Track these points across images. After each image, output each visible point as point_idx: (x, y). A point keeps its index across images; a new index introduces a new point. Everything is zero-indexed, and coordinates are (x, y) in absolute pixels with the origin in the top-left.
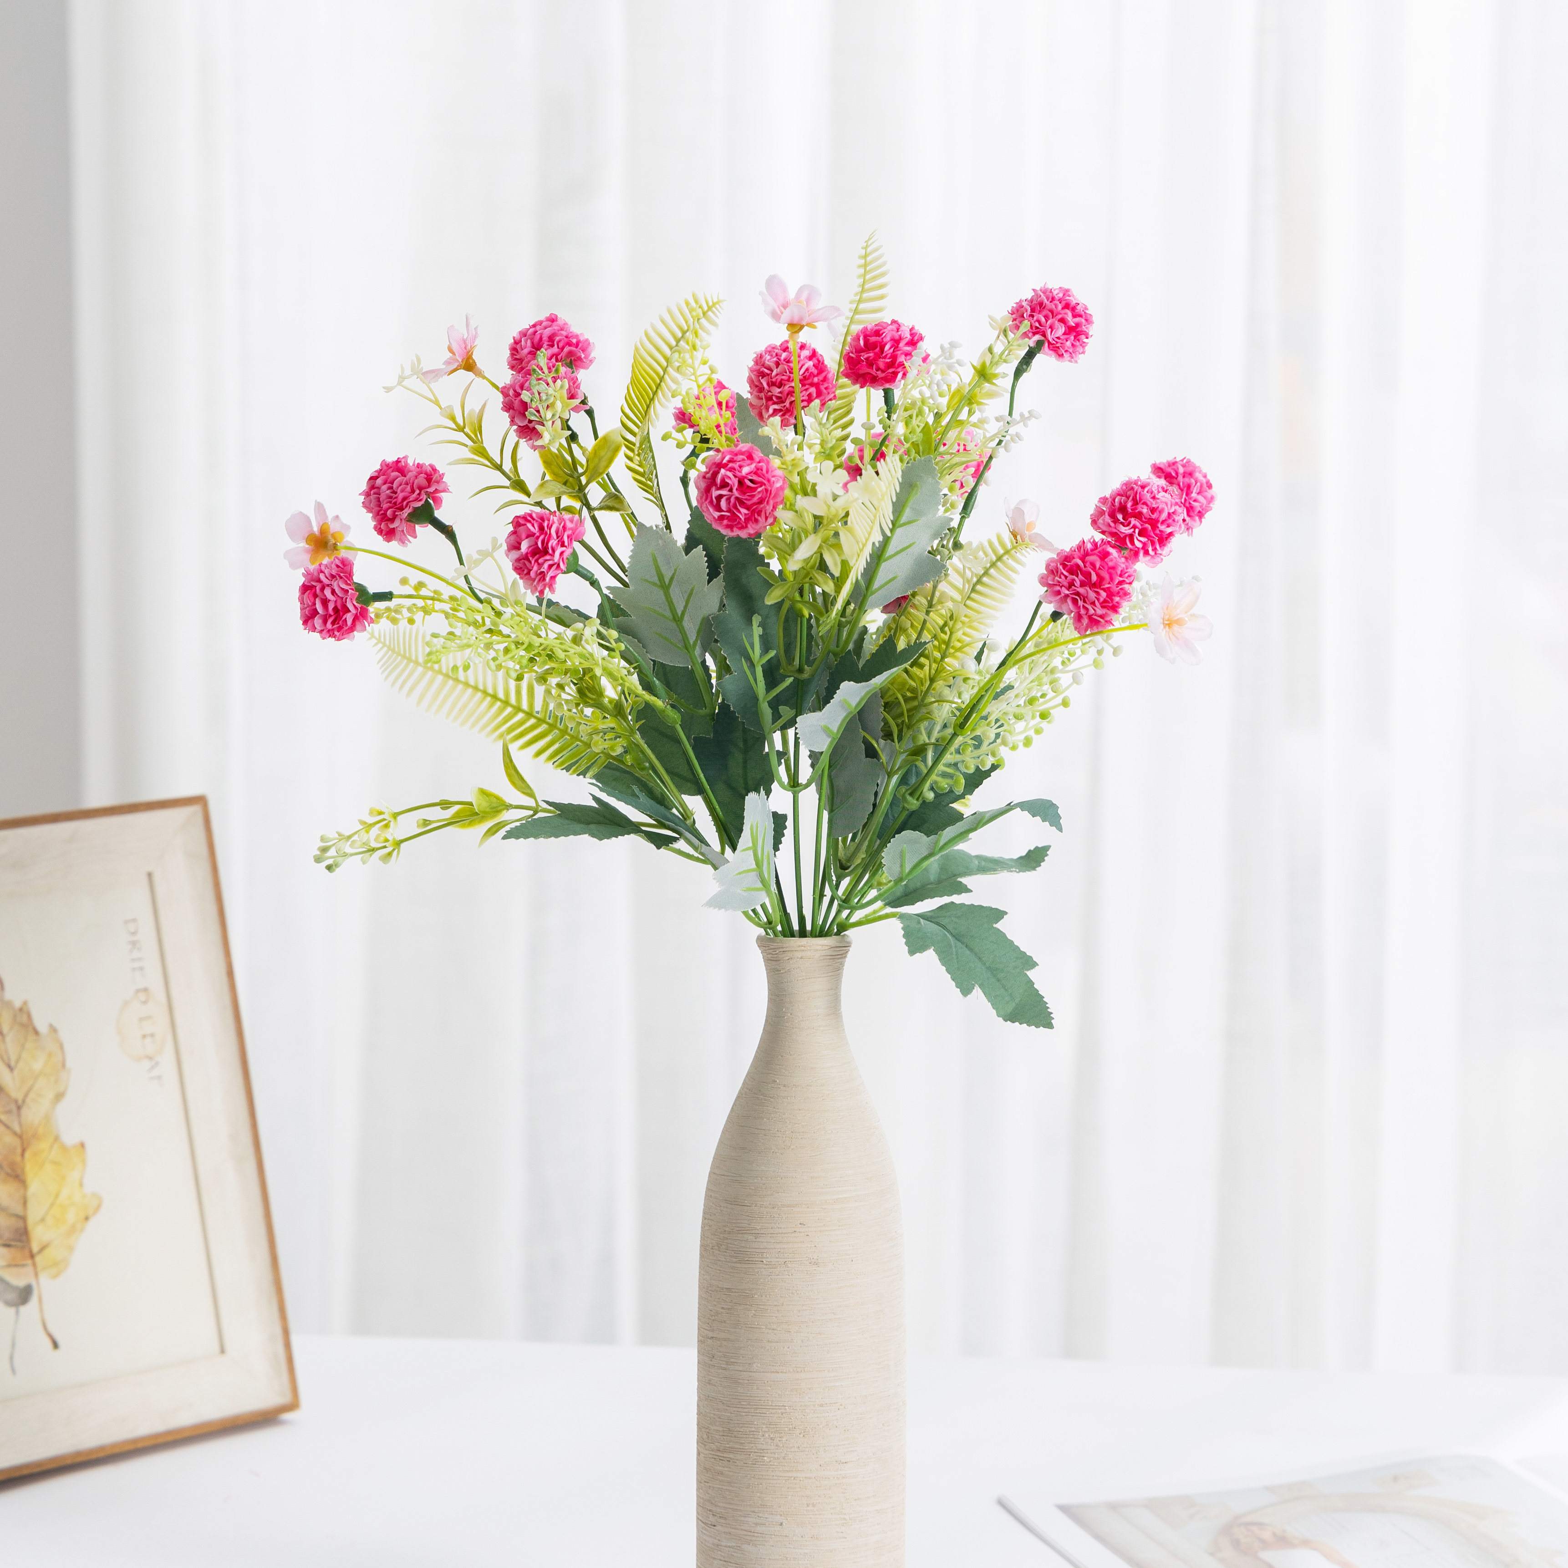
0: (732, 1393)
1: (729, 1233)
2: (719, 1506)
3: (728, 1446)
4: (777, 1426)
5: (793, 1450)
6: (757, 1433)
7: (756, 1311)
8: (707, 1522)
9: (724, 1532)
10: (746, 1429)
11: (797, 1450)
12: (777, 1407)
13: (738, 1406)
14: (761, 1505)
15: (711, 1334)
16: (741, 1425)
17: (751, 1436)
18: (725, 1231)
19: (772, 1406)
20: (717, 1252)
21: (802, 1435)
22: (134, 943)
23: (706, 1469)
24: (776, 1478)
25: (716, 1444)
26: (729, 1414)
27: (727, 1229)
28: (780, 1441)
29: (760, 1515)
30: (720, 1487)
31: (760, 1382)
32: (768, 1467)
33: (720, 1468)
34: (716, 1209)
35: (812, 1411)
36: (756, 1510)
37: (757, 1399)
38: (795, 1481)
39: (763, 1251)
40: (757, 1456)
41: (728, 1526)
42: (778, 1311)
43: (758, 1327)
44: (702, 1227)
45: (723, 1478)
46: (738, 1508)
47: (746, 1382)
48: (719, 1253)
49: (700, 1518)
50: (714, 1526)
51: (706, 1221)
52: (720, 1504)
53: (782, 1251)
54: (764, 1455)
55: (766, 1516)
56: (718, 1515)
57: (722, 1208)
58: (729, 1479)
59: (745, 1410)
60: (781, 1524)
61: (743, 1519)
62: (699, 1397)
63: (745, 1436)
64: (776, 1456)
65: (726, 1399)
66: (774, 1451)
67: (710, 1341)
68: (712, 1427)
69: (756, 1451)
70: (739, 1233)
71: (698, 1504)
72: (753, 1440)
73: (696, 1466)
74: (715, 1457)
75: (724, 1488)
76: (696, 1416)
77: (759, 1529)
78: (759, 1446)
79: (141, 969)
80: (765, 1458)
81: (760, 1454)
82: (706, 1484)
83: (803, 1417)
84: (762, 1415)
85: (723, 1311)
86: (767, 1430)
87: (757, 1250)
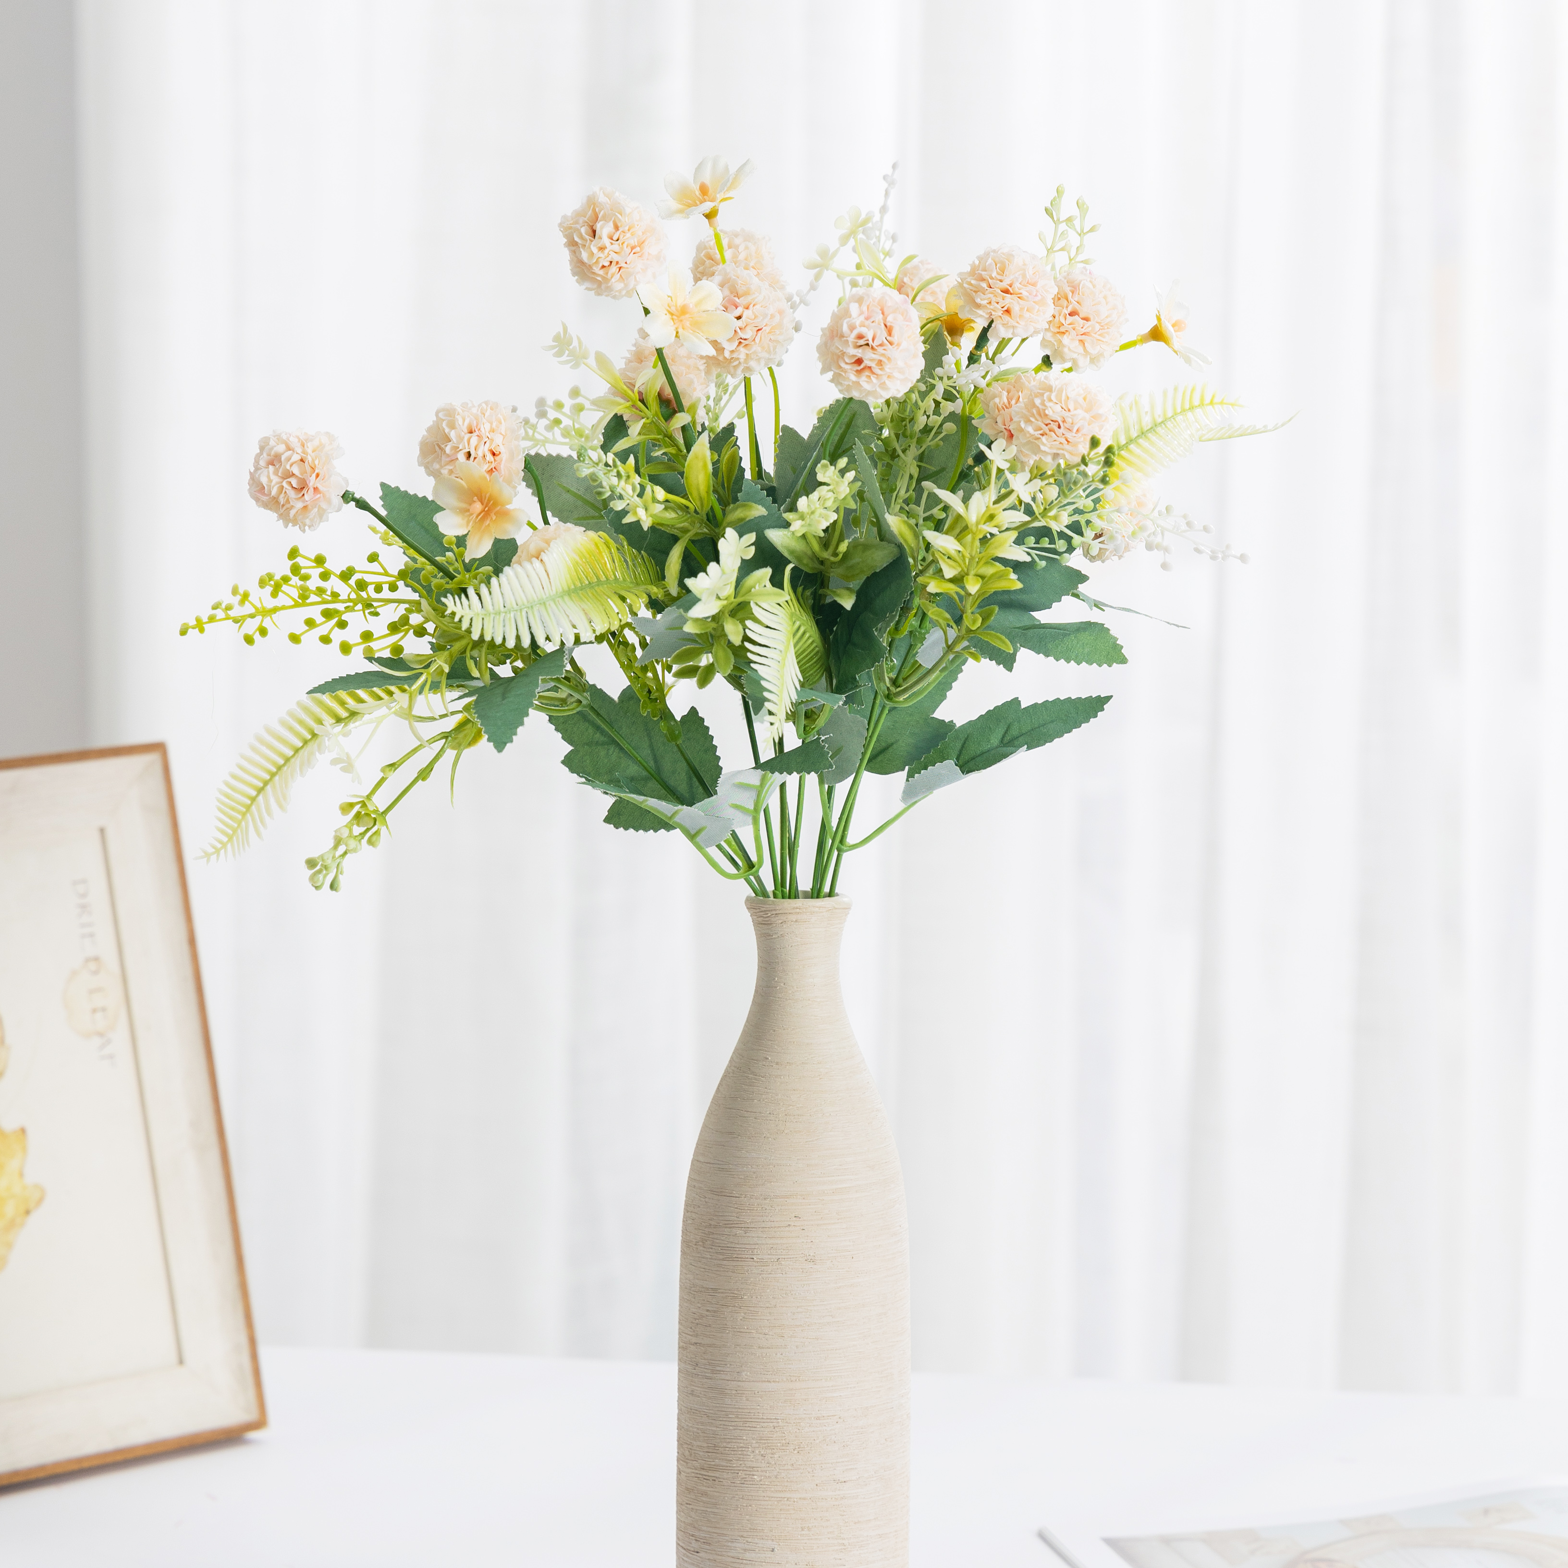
0: (718, 1405)
1: (715, 1227)
2: (703, 1531)
3: (713, 1463)
4: (769, 1441)
5: (786, 1468)
6: (747, 1449)
7: (745, 1313)
8: (689, 1548)
9: (709, 1559)
10: (733, 1444)
11: (790, 1467)
12: (769, 1421)
13: (724, 1419)
14: (751, 1529)
15: (694, 1340)
16: (728, 1440)
17: (740, 1452)
18: (711, 1225)
19: (763, 1419)
20: (702, 1248)
21: (796, 1452)
22: (83, 907)
23: (687, 1489)
24: (767, 1499)
25: (699, 1461)
26: (715, 1429)
27: (713, 1223)
28: (771, 1457)
29: (750, 1540)
30: (705, 1509)
31: (750, 1392)
32: (758, 1486)
33: (705, 1488)
34: (701, 1201)
35: (808, 1425)
36: (745, 1534)
37: (746, 1411)
38: (789, 1503)
39: (753, 1247)
40: (746, 1475)
41: (713, 1552)
42: (770, 1313)
43: (747, 1331)
44: (683, 1221)
45: (708, 1500)
46: (725, 1532)
47: (734, 1392)
48: (705, 1249)
49: (681, 1544)
50: (698, 1552)
51: (689, 1214)
52: (704, 1528)
53: (775, 1246)
54: (754, 1473)
55: (756, 1541)
56: (702, 1541)
57: (707, 1200)
58: (713, 1501)
59: (733, 1424)
60: (773, 1550)
61: (730, 1544)
62: (680, 1410)
63: (732, 1453)
64: (767, 1475)
65: (711, 1411)
66: (765, 1469)
67: (693, 1348)
68: (694, 1442)
69: (745, 1468)
70: (726, 1227)
71: (679, 1529)
72: (742, 1456)
73: (675, 1487)
74: (698, 1476)
75: (708, 1510)
76: (677, 1431)
77: (748, 1555)
78: (749, 1464)
79: (91, 935)
80: (755, 1477)
81: (749, 1473)
82: (688, 1506)
83: (798, 1431)
84: (752, 1429)
85: (708, 1313)
86: (757, 1445)
87: (747, 1246)
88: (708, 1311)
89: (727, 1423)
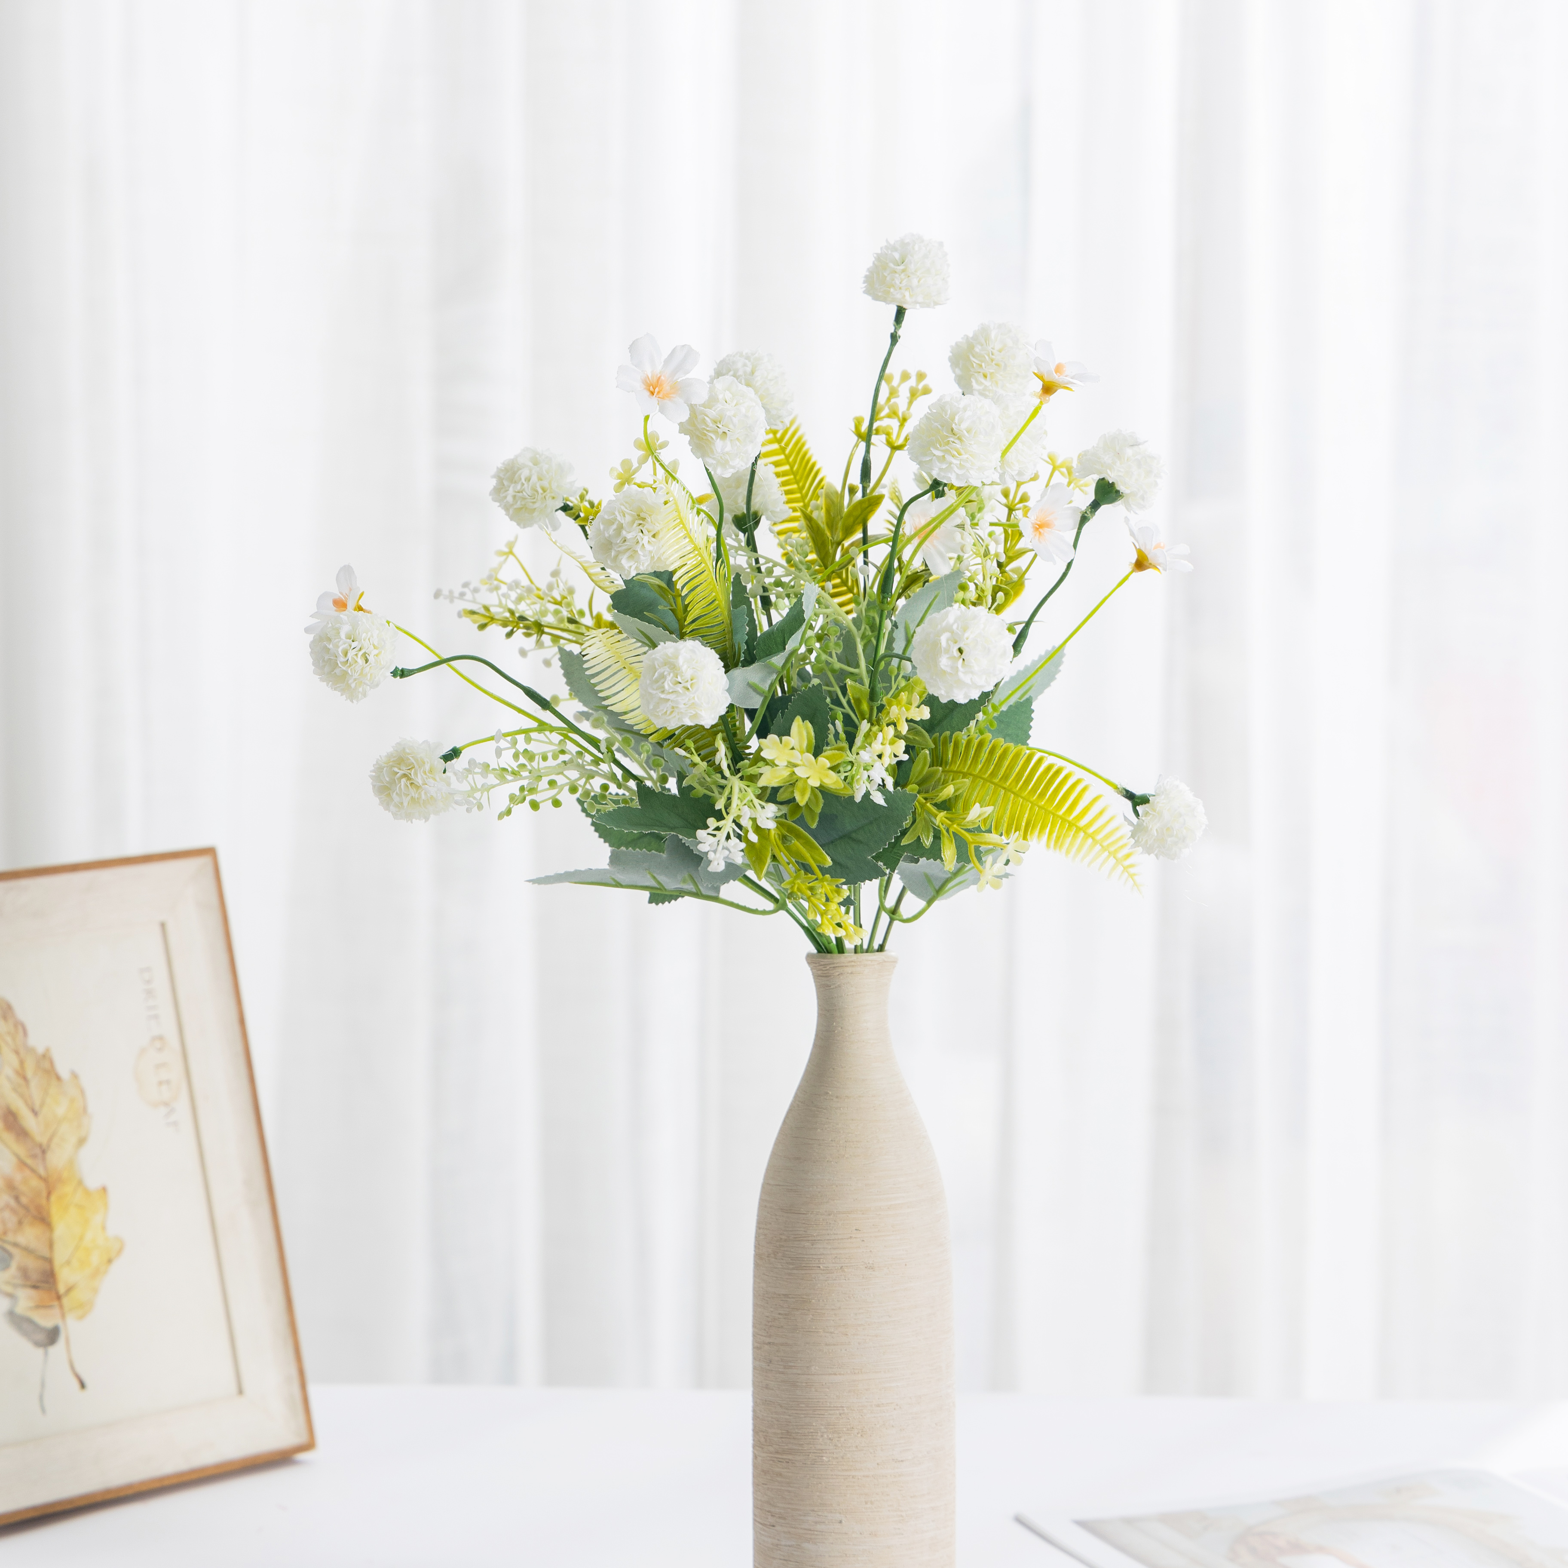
0: (792, 1397)
1: (786, 1240)
2: (777, 1507)
3: (787, 1448)
4: (835, 1427)
5: (851, 1449)
6: (816, 1434)
7: (813, 1315)
8: (765, 1523)
9: (784, 1532)
10: (804, 1430)
11: (855, 1449)
12: (835, 1409)
13: (796, 1408)
14: (820, 1504)
15: (768, 1340)
16: (800, 1427)
17: (810, 1437)
18: (781, 1239)
19: (830, 1407)
20: (773, 1260)
21: (859, 1435)
23: (763, 1471)
24: (835, 1477)
25: (774, 1446)
26: (788, 1417)
27: (783, 1235)
28: (838, 1441)
29: (820, 1514)
30: (780, 1488)
31: (818, 1384)
32: (826, 1466)
33: (780, 1470)
34: (772, 1215)
35: (870, 1412)
36: (816, 1509)
37: (815, 1400)
38: (854, 1480)
39: (819, 1257)
40: (816, 1456)
41: (787, 1525)
42: (835, 1314)
43: (816, 1330)
45: (783, 1480)
46: (797, 1508)
47: (804, 1384)
48: (776, 1259)
49: (758, 1520)
50: (774, 1526)
51: (760, 1230)
52: (779, 1505)
53: (839, 1256)
54: (823, 1455)
55: (826, 1514)
56: (777, 1516)
57: (775, 1217)
58: (788, 1480)
59: (804, 1412)
60: (841, 1522)
61: (802, 1518)
62: (754, 1402)
63: (804, 1438)
64: (835, 1456)
65: (785, 1402)
66: (833, 1451)
67: (766, 1347)
68: (767, 1430)
69: (815, 1451)
70: (796, 1240)
71: (755, 1506)
72: (812, 1440)
73: (751, 1470)
74: (774, 1459)
75: (783, 1488)
76: (752, 1420)
77: (819, 1527)
78: (819, 1447)
80: (824, 1458)
81: (819, 1455)
82: (764, 1486)
83: (861, 1417)
84: (820, 1416)
85: (780, 1316)
86: (825, 1431)
87: (814, 1257)
88: (780, 1314)
89: (798, 1412)
